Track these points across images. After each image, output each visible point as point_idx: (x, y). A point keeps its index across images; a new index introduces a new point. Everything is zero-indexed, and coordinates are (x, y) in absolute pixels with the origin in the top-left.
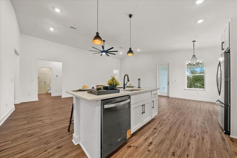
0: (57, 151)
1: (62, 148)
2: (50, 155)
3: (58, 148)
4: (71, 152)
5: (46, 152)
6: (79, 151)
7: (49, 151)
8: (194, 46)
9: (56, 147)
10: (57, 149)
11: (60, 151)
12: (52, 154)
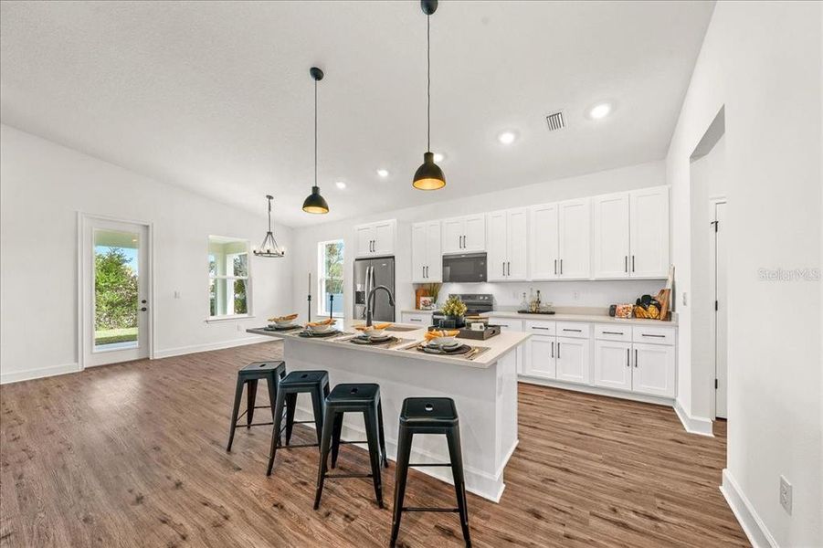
0: (544, 511)
1: (531, 506)
2: (563, 514)
3: (538, 516)
4: (522, 483)
5: (569, 530)
6: (513, 473)
7: (561, 527)
8: (270, 209)
9: (542, 523)
10: (542, 515)
11: (540, 504)
12: (557, 513)
